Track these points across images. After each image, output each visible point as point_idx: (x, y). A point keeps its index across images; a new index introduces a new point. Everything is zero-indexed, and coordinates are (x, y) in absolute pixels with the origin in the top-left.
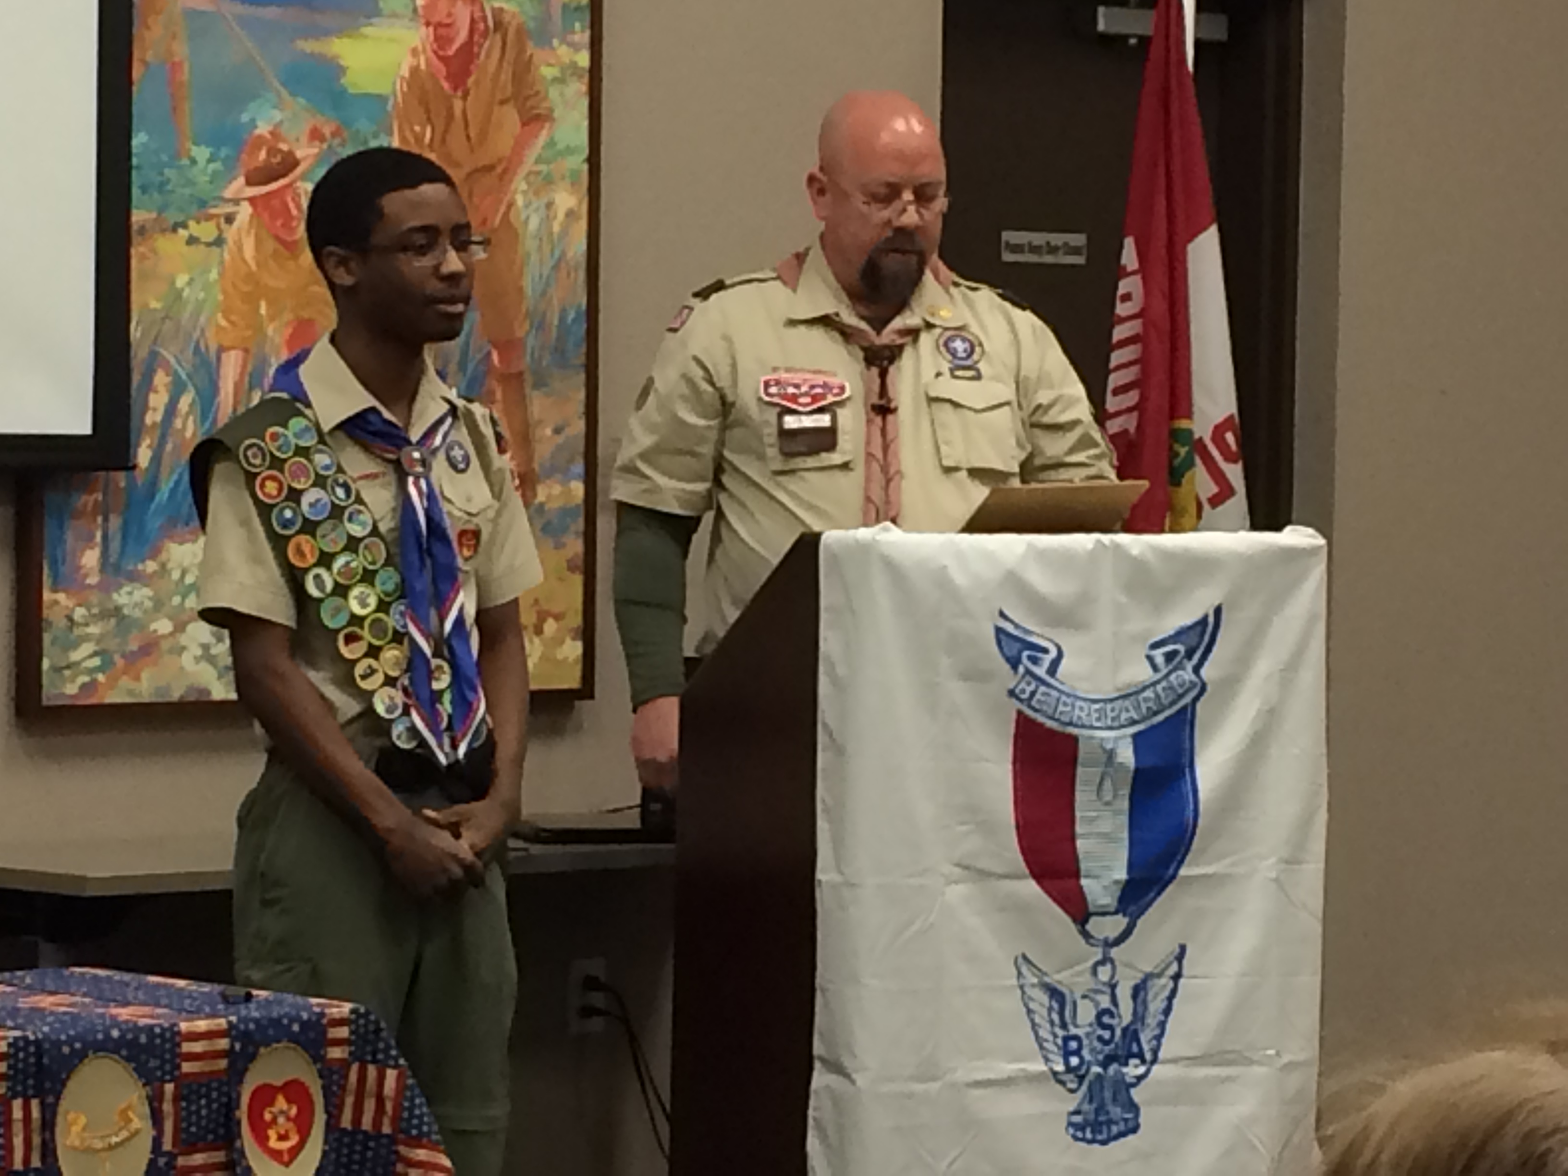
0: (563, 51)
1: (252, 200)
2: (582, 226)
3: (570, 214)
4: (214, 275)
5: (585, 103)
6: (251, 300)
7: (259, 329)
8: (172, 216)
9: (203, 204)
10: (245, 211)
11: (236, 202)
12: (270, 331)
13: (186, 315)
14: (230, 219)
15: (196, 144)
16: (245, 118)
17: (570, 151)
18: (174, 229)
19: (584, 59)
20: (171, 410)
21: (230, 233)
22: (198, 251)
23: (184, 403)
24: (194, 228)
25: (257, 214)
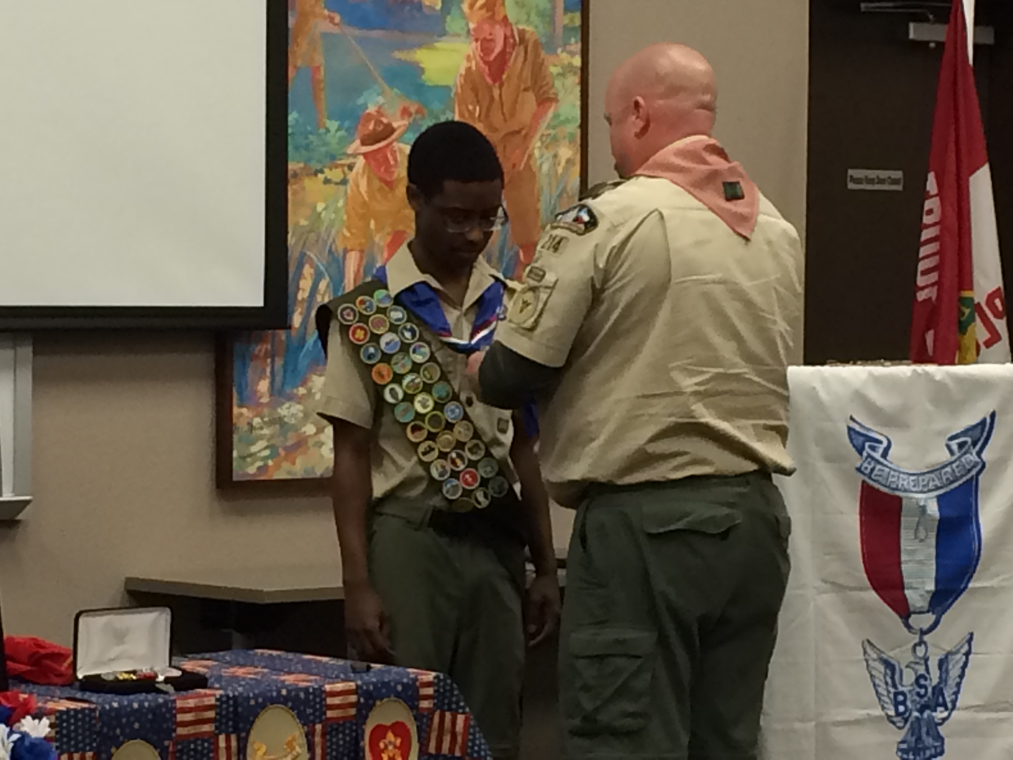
0: (564, 57)
1: (365, 155)
2: (577, 169)
3: (568, 161)
4: (341, 203)
5: (578, 88)
6: (365, 218)
7: (369, 236)
8: (315, 166)
9: (333, 157)
10: (360, 162)
11: (355, 155)
12: (377, 239)
13: (323, 229)
14: (351, 167)
15: (329, 118)
17: (568, 121)
18: (316, 174)
19: (577, 61)
20: (314, 290)
21: (351, 176)
22: (330, 188)
23: (322, 286)
24: (328, 173)
25: (368, 163)
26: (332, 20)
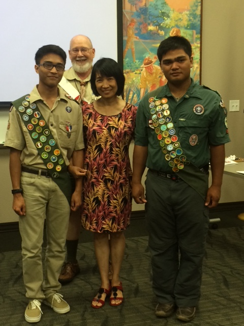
0: (196, 44)
1: (145, 67)
2: (199, 69)
6: (145, 81)
7: (146, 85)
9: (137, 68)
10: (144, 69)
11: (143, 68)
12: (148, 85)
13: (135, 84)
14: (142, 70)
16: (144, 56)
17: (197, 59)
18: (133, 72)
19: (199, 45)
20: (133, 97)
21: (142, 72)
22: (137, 75)
23: (135, 96)
24: (136, 72)
25: (146, 69)
26: (136, 38)
